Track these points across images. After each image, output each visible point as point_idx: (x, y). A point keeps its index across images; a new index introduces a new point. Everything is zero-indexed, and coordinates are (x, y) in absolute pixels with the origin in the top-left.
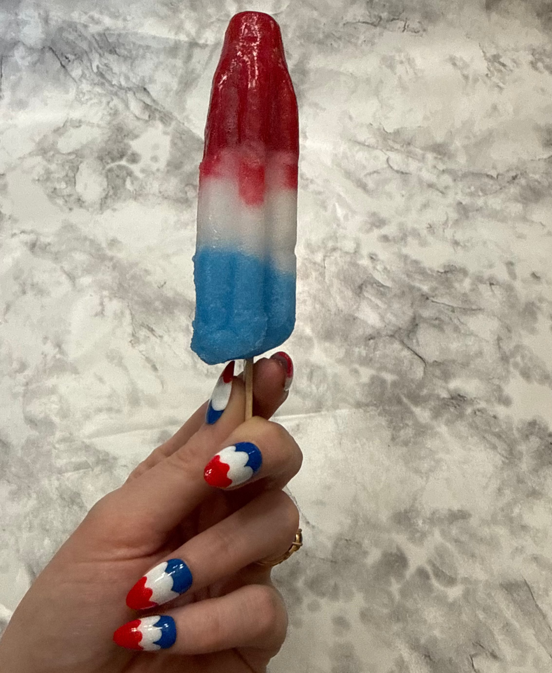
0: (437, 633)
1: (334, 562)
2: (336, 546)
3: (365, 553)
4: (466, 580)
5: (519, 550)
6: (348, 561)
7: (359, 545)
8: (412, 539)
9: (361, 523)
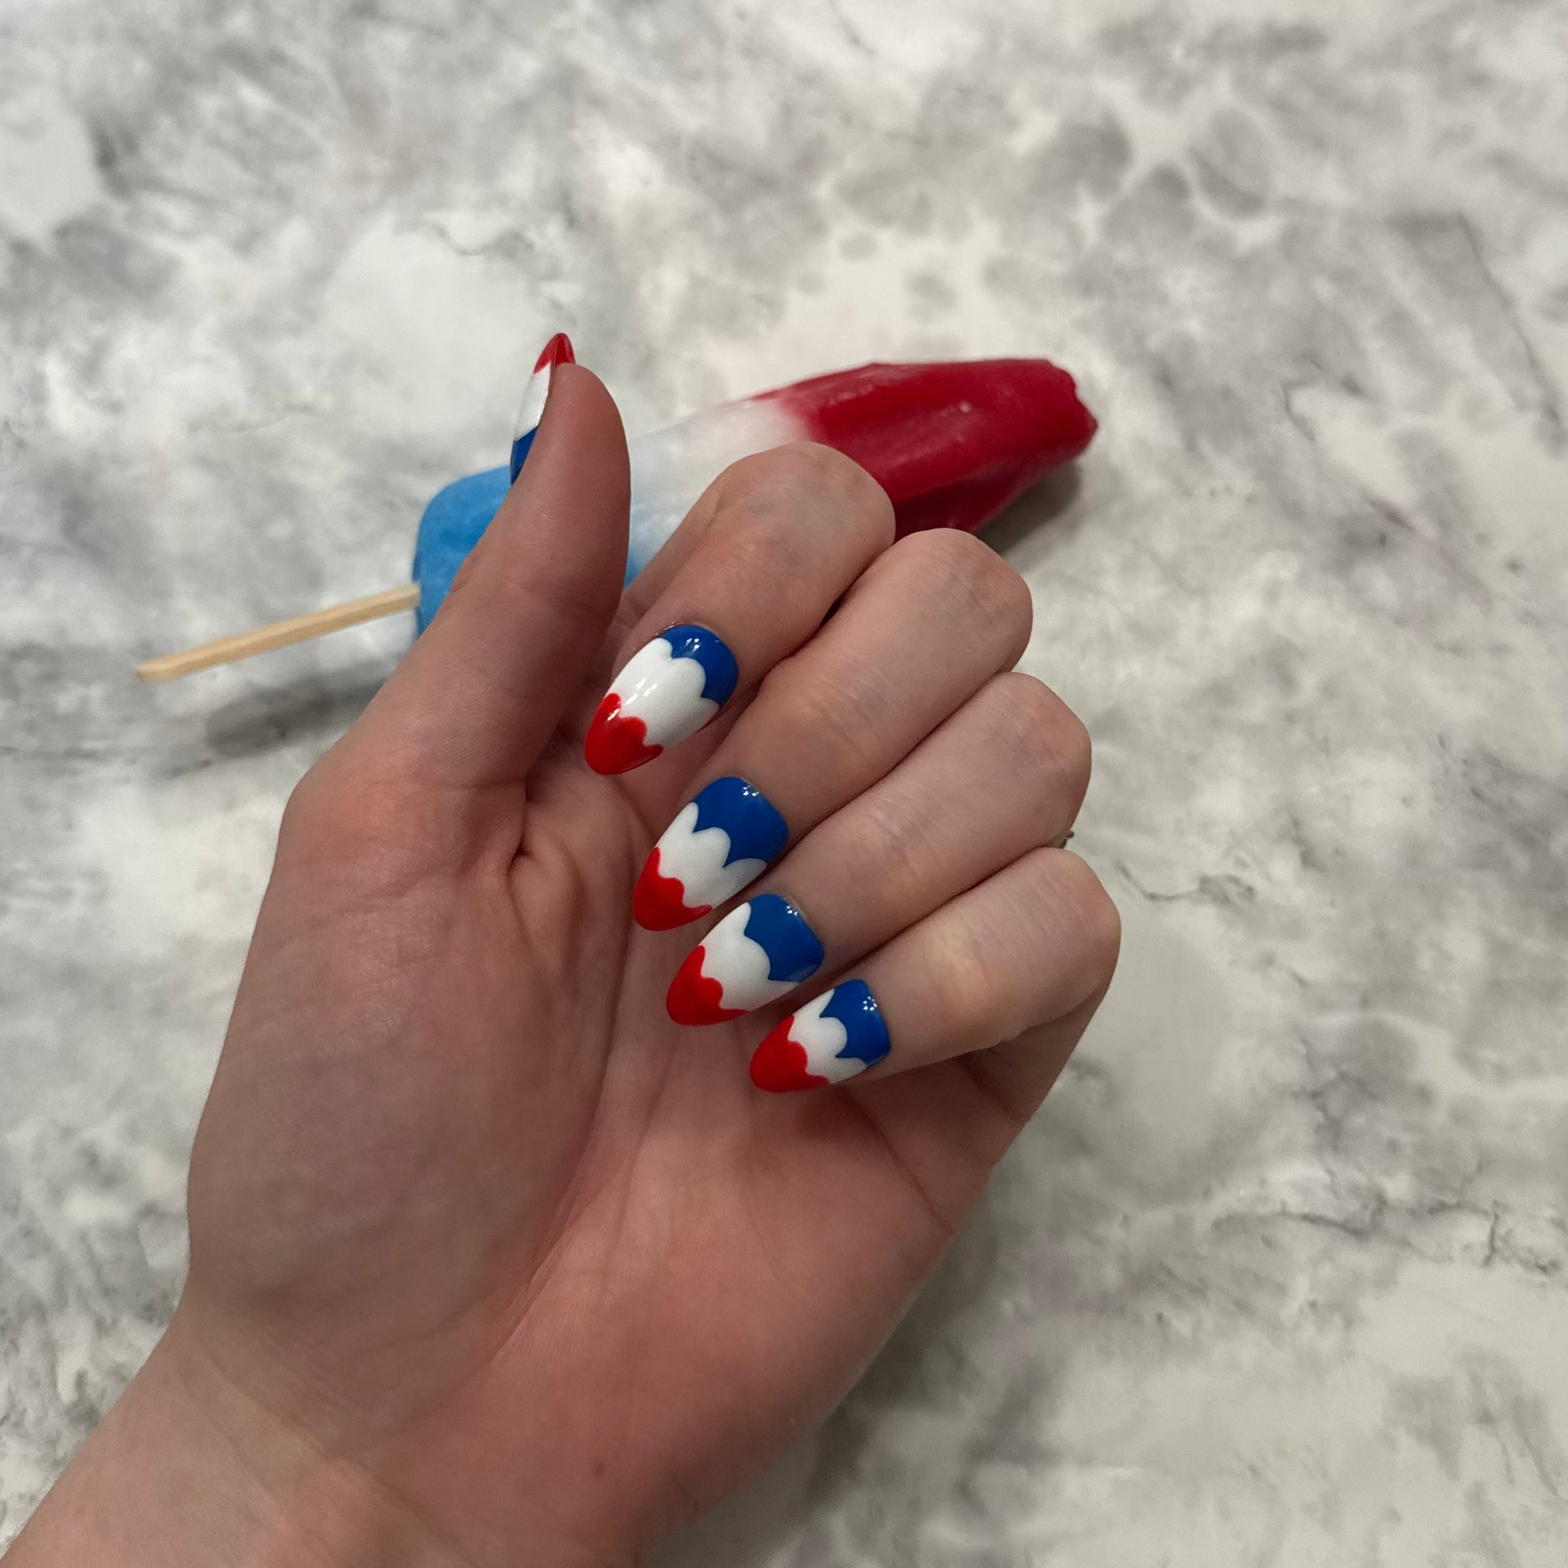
0: (1194, 326)
1: (921, 141)
2: (931, 100)
3: (1012, 124)
4: (1293, 205)
5: (1453, 137)
6: (960, 141)
7: (996, 101)
8: (1149, 94)
9: (1007, 46)
